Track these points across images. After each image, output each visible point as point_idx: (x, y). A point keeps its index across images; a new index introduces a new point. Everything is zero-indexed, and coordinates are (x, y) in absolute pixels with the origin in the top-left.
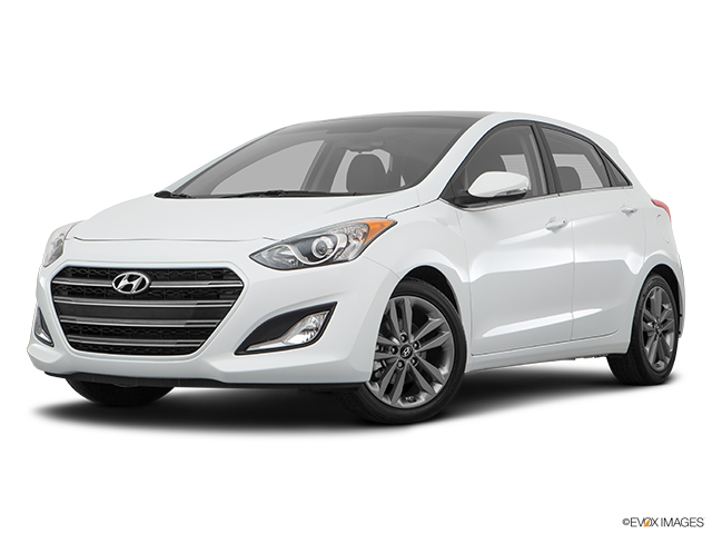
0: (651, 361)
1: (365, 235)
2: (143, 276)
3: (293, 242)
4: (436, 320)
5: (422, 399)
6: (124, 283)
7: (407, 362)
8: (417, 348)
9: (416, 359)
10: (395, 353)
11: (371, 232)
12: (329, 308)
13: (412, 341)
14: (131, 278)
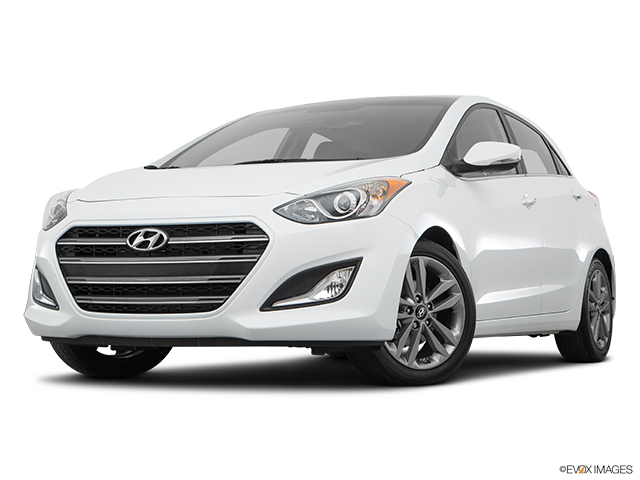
0: (595, 339)
1: (385, 193)
2: (160, 232)
3: (316, 197)
4: (448, 282)
5: (437, 360)
6: (140, 239)
7: (422, 323)
8: (430, 309)
9: (429, 320)
10: (410, 313)
11: (390, 190)
12: (355, 263)
13: (426, 302)
14: (147, 235)
